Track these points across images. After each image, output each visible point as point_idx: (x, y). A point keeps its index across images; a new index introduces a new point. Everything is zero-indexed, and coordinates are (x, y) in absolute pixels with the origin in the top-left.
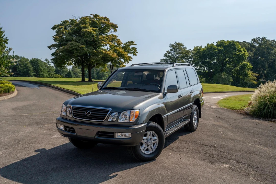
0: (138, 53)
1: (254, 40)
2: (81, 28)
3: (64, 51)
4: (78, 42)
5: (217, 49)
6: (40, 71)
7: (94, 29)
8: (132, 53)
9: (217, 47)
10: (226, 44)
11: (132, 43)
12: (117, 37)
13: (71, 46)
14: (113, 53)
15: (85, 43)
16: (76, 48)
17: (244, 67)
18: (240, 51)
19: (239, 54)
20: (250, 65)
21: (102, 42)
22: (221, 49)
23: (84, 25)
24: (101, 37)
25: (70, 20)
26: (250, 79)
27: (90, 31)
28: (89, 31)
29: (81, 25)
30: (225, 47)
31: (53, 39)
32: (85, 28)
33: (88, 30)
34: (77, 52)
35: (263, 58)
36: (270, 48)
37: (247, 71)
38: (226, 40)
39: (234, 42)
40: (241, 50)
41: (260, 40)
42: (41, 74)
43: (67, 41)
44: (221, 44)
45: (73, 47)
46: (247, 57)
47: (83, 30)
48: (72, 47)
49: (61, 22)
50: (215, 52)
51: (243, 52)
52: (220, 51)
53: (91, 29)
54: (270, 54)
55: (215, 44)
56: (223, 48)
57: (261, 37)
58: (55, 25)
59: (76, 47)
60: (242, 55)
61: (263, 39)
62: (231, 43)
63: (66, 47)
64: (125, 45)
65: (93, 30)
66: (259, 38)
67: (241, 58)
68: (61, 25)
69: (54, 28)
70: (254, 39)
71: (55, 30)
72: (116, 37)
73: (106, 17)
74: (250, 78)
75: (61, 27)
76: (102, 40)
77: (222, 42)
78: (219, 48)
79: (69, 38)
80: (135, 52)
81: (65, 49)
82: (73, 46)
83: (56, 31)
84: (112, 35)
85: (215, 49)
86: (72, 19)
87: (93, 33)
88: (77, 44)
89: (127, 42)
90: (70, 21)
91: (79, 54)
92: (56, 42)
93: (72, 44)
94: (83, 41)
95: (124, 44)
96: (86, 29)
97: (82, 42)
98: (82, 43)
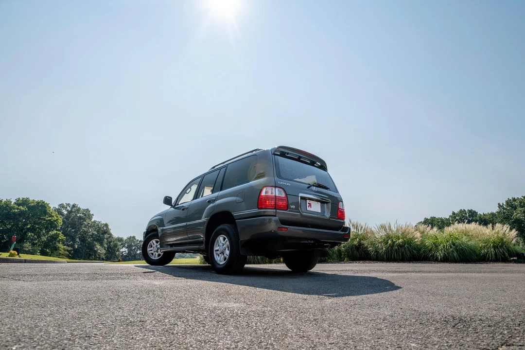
1: (62, 206)
5: (18, 209)
9: (16, 206)
10: (32, 204)
17: (54, 238)
18: (51, 216)
19: (49, 220)
20: (62, 237)
22: (23, 211)
26: (60, 254)
30: (29, 207)
35: (72, 229)
36: (83, 218)
37: (57, 244)
38: (31, 199)
39: (43, 202)
40: (53, 214)
41: (70, 207)
44: (24, 202)
46: (59, 224)
50: (14, 213)
51: (56, 218)
52: (22, 214)
54: (82, 224)
55: (13, 201)
56: (27, 209)
57: (72, 204)
60: (55, 221)
61: (74, 206)
62: (40, 204)
66: (69, 204)
67: (52, 225)
70: (62, 204)
74: (60, 252)
77: (26, 201)
78: (21, 207)
85: (13, 208)
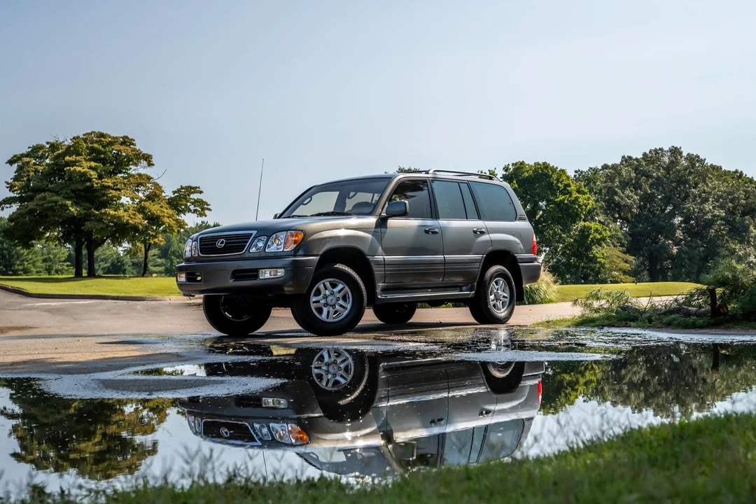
0: (210, 210)
2: (68, 164)
3: (26, 213)
4: (60, 192)
6: (18, 258)
7: (93, 164)
8: (195, 211)
11: (191, 189)
12: (152, 178)
13: (41, 203)
14: (134, 215)
15: (73, 195)
16: (52, 207)
20: (602, 231)
21: (111, 193)
23: (73, 158)
24: (108, 182)
25: (48, 143)
27: (82, 171)
28: (80, 171)
29: (67, 158)
31: (7, 187)
32: (73, 163)
33: (79, 169)
34: (54, 216)
40: (571, 188)
42: (21, 267)
43: (37, 190)
45: (45, 205)
47: (68, 168)
48: (43, 205)
49: (29, 147)
53: (84, 166)
58: (15, 156)
59: (50, 205)
63: (31, 205)
64: (176, 194)
65: (91, 168)
68: (28, 155)
69: (11, 162)
71: (15, 166)
72: (149, 178)
73: (127, 137)
75: (27, 159)
76: (109, 187)
79: (40, 184)
80: (203, 209)
81: (29, 208)
82: (45, 202)
83: (18, 166)
84: (140, 175)
86: (52, 141)
87: (91, 175)
88: (56, 198)
89: (180, 187)
90: (48, 146)
91: (57, 219)
92: (13, 192)
93: (44, 198)
94: (69, 191)
95: (174, 192)
96: (75, 167)
97: (66, 193)
98: (66, 196)
